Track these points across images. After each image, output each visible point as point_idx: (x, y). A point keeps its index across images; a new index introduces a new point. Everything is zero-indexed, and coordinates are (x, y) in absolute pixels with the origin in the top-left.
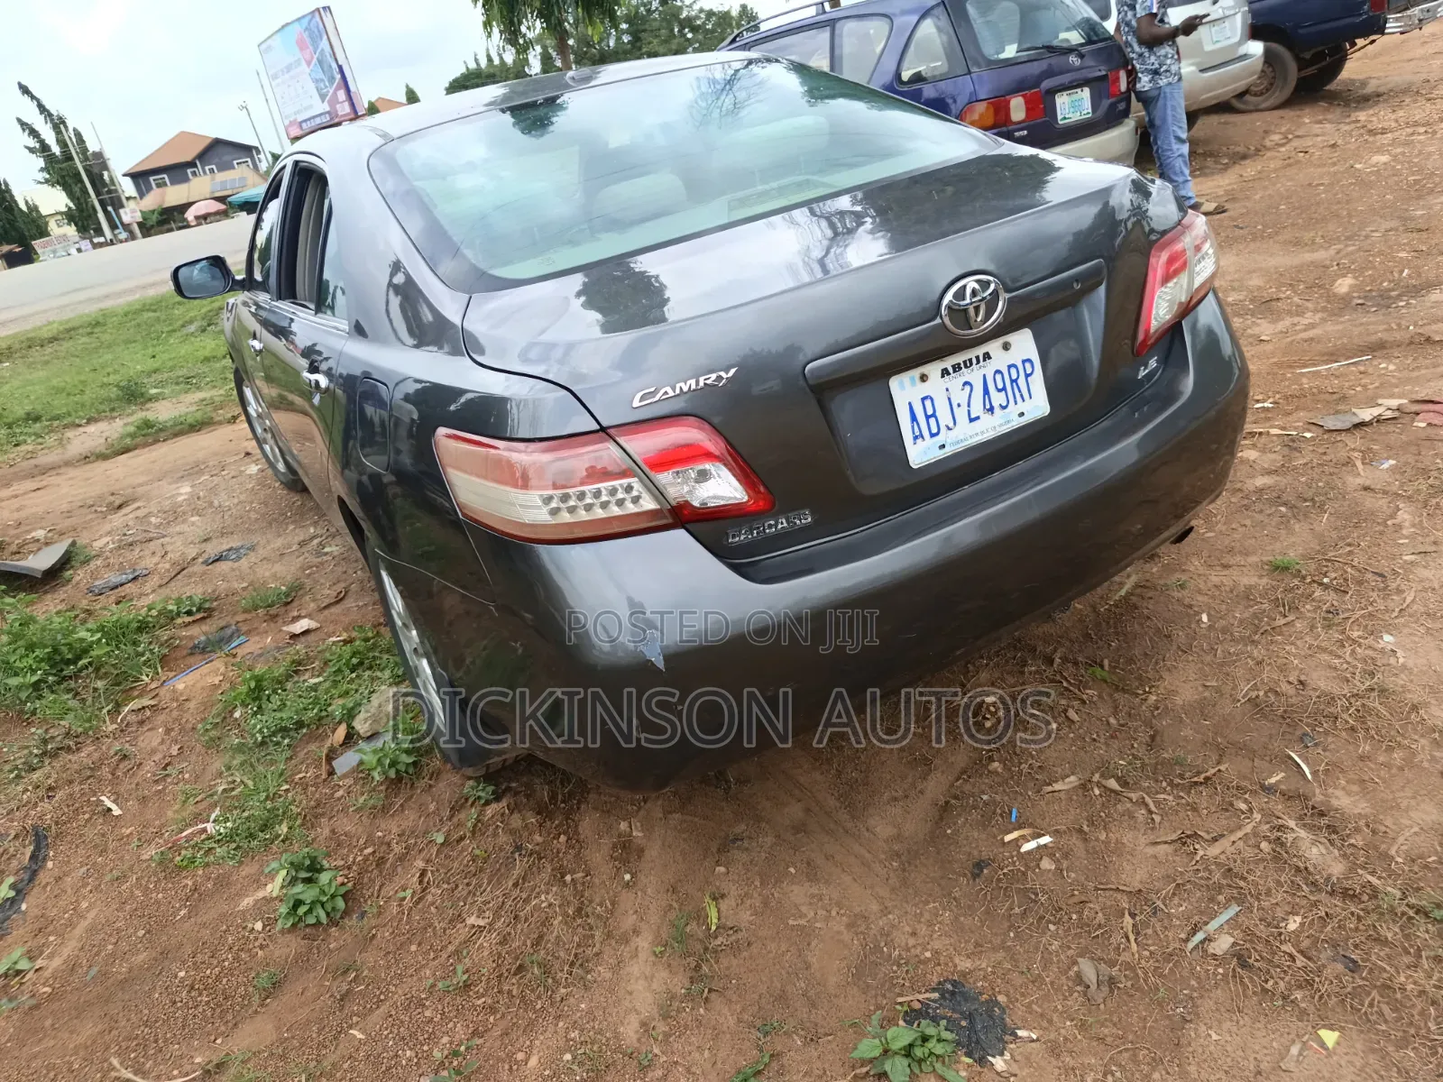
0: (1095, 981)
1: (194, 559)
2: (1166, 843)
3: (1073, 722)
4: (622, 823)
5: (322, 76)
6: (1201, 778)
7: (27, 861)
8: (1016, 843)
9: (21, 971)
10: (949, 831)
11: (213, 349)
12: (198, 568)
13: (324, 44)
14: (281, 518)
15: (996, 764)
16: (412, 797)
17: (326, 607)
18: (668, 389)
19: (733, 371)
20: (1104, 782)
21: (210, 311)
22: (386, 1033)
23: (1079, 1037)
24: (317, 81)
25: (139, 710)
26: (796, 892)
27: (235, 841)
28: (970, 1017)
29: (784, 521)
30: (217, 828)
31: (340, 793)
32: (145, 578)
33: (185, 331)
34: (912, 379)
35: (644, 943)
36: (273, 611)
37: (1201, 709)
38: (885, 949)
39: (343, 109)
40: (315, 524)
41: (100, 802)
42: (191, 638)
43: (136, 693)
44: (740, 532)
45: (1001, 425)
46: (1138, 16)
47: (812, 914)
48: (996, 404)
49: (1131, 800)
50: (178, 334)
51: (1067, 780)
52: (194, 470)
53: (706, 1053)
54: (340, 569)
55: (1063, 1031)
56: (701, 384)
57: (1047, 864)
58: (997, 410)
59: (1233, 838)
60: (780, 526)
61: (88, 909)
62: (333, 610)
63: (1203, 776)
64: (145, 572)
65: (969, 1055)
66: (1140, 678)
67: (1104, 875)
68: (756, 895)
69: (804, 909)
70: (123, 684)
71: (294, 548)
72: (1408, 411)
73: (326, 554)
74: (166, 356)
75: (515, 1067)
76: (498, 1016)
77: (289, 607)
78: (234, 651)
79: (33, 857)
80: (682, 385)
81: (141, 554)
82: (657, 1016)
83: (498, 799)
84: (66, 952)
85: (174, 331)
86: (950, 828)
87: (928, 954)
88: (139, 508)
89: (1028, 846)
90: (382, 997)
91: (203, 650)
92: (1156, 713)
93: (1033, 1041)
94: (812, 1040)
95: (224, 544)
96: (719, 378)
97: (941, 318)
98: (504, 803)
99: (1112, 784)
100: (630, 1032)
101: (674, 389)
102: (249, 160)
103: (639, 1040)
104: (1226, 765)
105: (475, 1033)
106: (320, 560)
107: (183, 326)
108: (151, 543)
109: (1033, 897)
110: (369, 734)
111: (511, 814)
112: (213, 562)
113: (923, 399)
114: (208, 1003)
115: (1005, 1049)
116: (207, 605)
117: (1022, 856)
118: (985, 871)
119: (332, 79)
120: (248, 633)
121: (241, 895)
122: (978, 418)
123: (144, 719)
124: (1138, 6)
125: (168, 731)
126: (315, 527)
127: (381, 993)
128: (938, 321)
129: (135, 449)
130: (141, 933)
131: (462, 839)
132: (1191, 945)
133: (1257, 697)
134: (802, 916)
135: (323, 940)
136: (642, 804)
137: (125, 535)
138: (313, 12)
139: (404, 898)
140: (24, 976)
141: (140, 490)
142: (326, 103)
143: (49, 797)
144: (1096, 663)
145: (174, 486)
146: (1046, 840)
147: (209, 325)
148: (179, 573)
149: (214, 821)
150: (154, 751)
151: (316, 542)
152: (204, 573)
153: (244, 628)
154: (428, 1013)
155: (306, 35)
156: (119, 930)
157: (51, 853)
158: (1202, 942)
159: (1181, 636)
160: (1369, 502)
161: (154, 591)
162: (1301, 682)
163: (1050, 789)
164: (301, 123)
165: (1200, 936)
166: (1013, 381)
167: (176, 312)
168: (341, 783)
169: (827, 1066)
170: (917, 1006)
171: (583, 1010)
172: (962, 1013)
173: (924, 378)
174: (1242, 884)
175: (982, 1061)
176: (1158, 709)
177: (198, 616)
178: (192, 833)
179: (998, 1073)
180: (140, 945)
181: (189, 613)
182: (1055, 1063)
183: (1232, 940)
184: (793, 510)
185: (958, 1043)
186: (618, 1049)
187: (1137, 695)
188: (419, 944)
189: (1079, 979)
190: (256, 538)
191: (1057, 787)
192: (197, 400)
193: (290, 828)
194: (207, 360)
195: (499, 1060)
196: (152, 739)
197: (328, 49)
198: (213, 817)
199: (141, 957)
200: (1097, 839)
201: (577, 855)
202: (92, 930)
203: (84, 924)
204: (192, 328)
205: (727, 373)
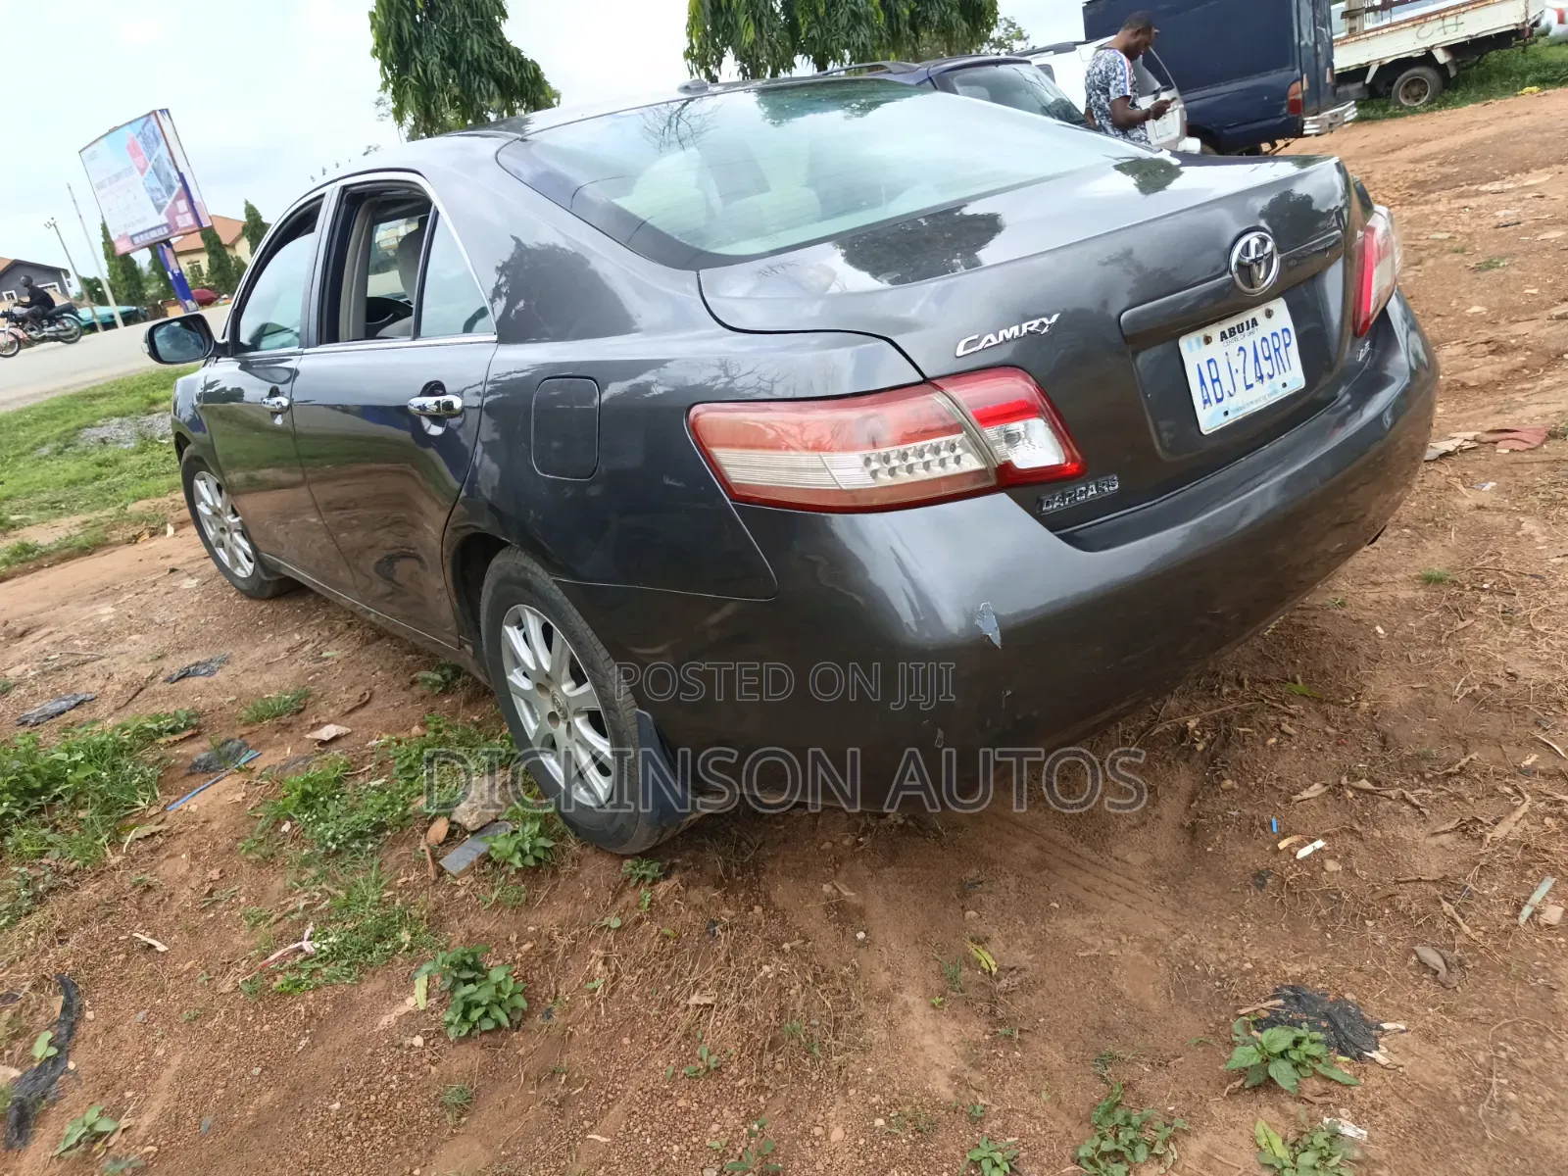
0: (1442, 965)
1: (152, 678)
2: (1445, 832)
3: (1290, 735)
4: (825, 886)
5: (158, 185)
6: (1456, 769)
7: (58, 1014)
8: (1290, 852)
9: (103, 1134)
10: (1209, 849)
11: (79, 471)
12: (159, 686)
13: (162, 150)
14: (252, 629)
15: (1229, 782)
16: (556, 886)
17: (351, 711)
18: (992, 337)
19: (1054, 319)
20: (1355, 784)
21: (66, 431)
22: (636, 1131)
23: (1449, 1021)
24: (151, 190)
25: (146, 837)
26: (1069, 925)
27: (345, 958)
28: (1327, 1016)
29: (1094, 487)
30: (317, 945)
31: (462, 892)
32: (92, 703)
33: (36, 454)
34: (1198, 340)
35: (912, 997)
36: (285, 719)
37: (1423, 708)
38: (1197, 967)
39: (185, 221)
40: (299, 630)
41: (133, 940)
42: (186, 757)
43: (132, 821)
44: (1054, 497)
45: (1270, 395)
46: (1112, 98)
47: (1100, 943)
48: (1265, 373)
49: (1390, 798)
50: (29, 458)
51: (1312, 788)
52: (107, 592)
53: (1044, 1096)
54: (352, 673)
55: (1428, 1018)
56: (1024, 331)
57: (1331, 866)
58: (1266, 379)
59: (1514, 819)
60: (1090, 493)
61: (168, 1054)
62: (361, 713)
63: (1457, 766)
64: (89, 696)
65: (1344, 1053)
66: (1340, 689)
67: (1398, 870)
68: (1025, 934)
69: (1089, 940)
70: (117, 812)
71: (282, 657)
72: (1484, 440)
73: (326, 659)
74: (17, 482)
75: (817, 1144)
76: (769, 1095)
77: (302, 715)
78: (251, 766)
79: (66, 1009)
80: (1005, 331)
81: (76, 678)
82: (965, 1067)
83: (667, 876)
84: (157, 1106)
85: (23, 454)
86: (1209, 845)
87: (1249, 966)
88: (51, 633)
89: (1303, 853)
90: (610, 1096)
91: (205, 769)
92: (1375, 717)
93: (1402, 1032)
94: (1160, 1065)
95: (188, 660)
96: (1043, 325)
97: (1231, 273)
98: (675, 880)
99: (1365, 784)
100: (941, 1087)
101: (997, 338)
102: (56, 284)
103: (956, 1093)
104: (1476, 754)
105: (749, 1117)
106: (321, 664)
107: (33, 449)
108: (86, 666)
109: (1335, 897)
110: (478, 827)
111: (687, 890)
112: (178, 679)
113: (1209, 362)
114: (385, 1132)
115: (1377, 1043)
116: (194, 721)
117: (1301, 862)
118: (1269, 881)
119: (170, 188)
120: (258, 746)
121: (375, 1012)
122: (1251, 386)
123: (156, 845)
124: (1111, 90)
125: (195, 856)
126: (300, 634)
127: (607, 1092)
128: (1229, 276)
129: (13, 577)
130: (257, 1071)
131: (639, 921)
132: (1522, 920)
133: (1474, 691)
134: (1089, 947)
135: (506, 1047)
136: (837, 866)
137: (46, 660)
138: (149, 114)
139: (595, 990)
140: (106, 1142)
141: (43, 616)
142: (163, 213)
143: (60, 942)
144: (1288, 680)
145: (87, 609)
146: (1319, 844)
147: (67, 446)
148: (137, 694)
149: (309, 939)
150: (184, 880)
151: (307, 648)
152: (170, 692)
153: (252, 742)
154: (682, 1103)
155: (139, 140)
156: (225, 1072)
157: (87, 1003)
158: (1532, 916)
159: (1365, 649)
160: (1487, 518)
161: (111, 715)
162: (1511, 674)
163: (1298, 797)
164: (132, 237)
165: (1527, 911)
166: (1277, 350)
167: (22, 434)
168: (459, 883)
169: (1189, 1087)
170: (1266, 1014)
171: (872, 1075)
172: (1318, 1015)
173: (1208, 340)
174: (1547, 856)
175: (1360, 1057)
176: (1375, 714)
177: (187, 734)
178: (282, 956)
179: (1382, 1067)
180: (259, 1086)
181: (173, 731)
182: (1436, 1049)
183: (1562, 909)
184: (1101, 476)
185: (1328, 1044)
186: (936, 1106)
187: (1344, 705)
188: (632, 1037)
189: (1423, 965)
190: (227, 651)
191: (1306, 794)
192: (78, 522)
193: (414, 935)
194: (72, 483)
195: (794, 1138)
196: (176, 866)
197: (166, 155)
198: (307, 934)
199: (267, 1097)
200: (1373, 837)
201: (783, 922)
202: (183, 1076)
203: (168, 1075)
204: (46, 451)
205: (1049, 318)
